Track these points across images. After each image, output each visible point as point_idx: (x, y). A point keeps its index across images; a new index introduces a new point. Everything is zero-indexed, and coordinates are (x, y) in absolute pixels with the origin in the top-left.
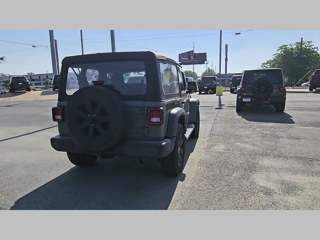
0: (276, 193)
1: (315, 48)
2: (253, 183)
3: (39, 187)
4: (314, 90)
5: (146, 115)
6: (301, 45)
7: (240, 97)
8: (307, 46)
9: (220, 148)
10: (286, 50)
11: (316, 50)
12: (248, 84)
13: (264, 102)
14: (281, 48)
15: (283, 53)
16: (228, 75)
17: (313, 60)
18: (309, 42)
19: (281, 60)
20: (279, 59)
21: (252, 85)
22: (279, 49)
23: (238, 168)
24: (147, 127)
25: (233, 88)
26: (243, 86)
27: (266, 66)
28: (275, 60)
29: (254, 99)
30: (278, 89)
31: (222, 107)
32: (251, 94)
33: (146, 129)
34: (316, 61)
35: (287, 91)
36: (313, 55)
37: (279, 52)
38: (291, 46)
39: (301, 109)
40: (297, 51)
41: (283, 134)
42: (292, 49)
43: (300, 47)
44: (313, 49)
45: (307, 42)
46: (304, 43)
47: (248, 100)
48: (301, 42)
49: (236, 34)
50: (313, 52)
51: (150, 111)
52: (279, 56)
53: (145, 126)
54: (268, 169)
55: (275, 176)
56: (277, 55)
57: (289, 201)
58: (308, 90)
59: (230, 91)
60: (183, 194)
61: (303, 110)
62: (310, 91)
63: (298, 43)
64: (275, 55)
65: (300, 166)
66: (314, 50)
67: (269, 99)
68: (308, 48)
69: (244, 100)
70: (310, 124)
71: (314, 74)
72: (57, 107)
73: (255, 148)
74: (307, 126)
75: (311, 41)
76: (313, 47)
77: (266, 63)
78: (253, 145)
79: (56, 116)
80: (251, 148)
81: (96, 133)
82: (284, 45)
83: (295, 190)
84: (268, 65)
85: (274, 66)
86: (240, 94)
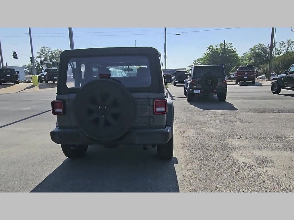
0: (256, 166)
1: (234, 49)
2: (234, 161)
3: (41, 182)
4: (239, 83)
5: (151, 105)
6: (224, 46)
7: (191, 89)
8: (229, 47)
9: (191, 133)
10: (213, 50)
11: (235, 50)
12: (197, 78)
13: (211, 93)
14: (209, 48)
15: (210, 52)
16: (167, 70)
17: (233, 58)
18: (230, 44)
19: (209, 58)
20: (208, 57)
21: (201, 79)
22: (207, 48)
23: (216, 149)
24: (152, 117)
25: (176, 81)
26: (194, 79)
27: (197, 63)
28: (204, 58)
29: (203, 91)
30: (222, 82)
31: (174, 98)
32: (200, 87)
33: (152, 118)
34: (236, 59)
35: (227, 84)
36: (233, 54)
37: (207, 52)
38: (217, 46)
39: (236, 99)
40: (221, 50)
41: (235, 120)
42: (217, 49)
43: (223, 48)
44: (233, 49)
45: (228, 44)
46: (226, 45)
47: (198, 92)
48: (224, 44)
49: (176, 35)
50: (233, 52)
51: (156, 101)
52: (208, 55)
53: (150, 116)
54: (239, 148)
55: (247, 153)
56: (206, 54)
57: (268, 172)
58: (234, 83)
59: (173, 84)
60: (184, 174)
61: (239, 99)
62: (236, 83)
63: (221, 45)
64: (204, 53)
65: (260, 144)
66: (234, 51)
67: (215, 91)
68: (229, 49)
69: (195, 92)
70: (250, 110)
71: (239, 70)
72: (57, 100)
73: (219, 131)
74: (248, 112)
75: (231, 43)
76: (233, 48)
77: (197, 60)
78: (216, 129)
79: (55, 109)
80: (216, 131)
81: (107, 124)
82: (211, 46)
83: (268, 163)
84: (198, 62)
85: (204, 63)
86: (191, 87)
